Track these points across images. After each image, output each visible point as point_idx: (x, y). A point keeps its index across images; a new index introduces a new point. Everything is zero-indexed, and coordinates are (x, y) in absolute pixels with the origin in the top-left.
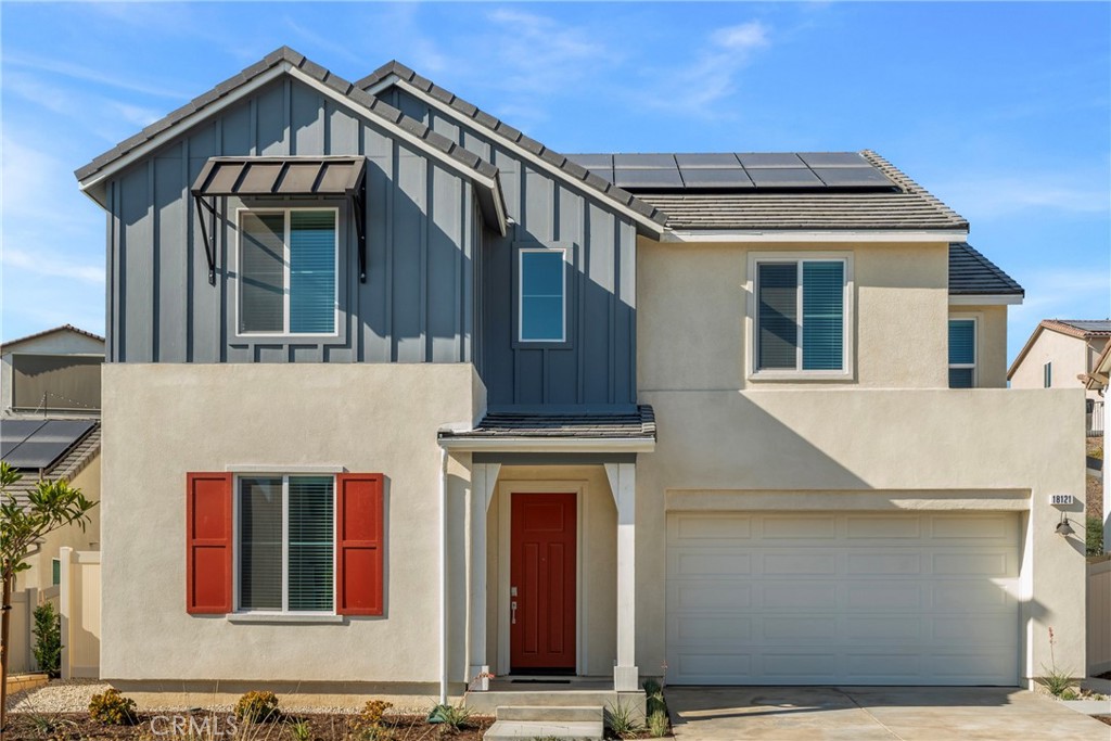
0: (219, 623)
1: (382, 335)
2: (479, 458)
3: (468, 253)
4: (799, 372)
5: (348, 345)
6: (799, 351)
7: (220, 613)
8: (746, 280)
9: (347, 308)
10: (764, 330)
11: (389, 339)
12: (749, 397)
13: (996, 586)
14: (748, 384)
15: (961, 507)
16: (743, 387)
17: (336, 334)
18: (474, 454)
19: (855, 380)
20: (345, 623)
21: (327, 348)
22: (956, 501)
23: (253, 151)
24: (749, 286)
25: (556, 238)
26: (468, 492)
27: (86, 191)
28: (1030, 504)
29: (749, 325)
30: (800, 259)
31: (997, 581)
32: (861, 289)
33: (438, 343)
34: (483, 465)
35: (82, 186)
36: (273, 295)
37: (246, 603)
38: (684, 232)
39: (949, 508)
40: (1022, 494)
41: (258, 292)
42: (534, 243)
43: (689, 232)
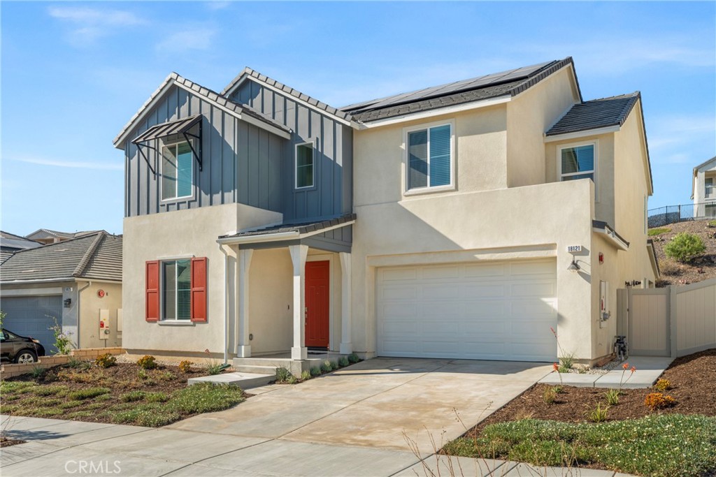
0: (155, 325)
1: (207, 194)
2: (242, 247)
3: (236, 153)
4: (429, 188)
5: (196, 200)
6: (428, 177)
7: (155, 321)
8: (402, 142)
9: (195, 184)
10: (412, 169)
11: (209, 195)
12: (403, 205)
13: (544, 303)
14: (403, 197)
15: (516, 257)
16: (400, 199)
17: (192, 196)
18: (240, 245)
19: (457, 189)
20: (194, 325)
21: (189, 202)
22: (513, 253)
23: (166, 120)
24: (404, 146)
25: (310, 136)
26: (236, 263)
27: (117, 148)
28: (555, 253)
29: (403, 168)
30: (428, 127)
31: (545, 300)
32: (459, 138)
33: (226, 194)
34: (243, 250)
35: (115, 146)
36: (173, 181)
37: (165, 317)
38: (369, 123)
39: (510, 258)
40: (551, 247)
41: (168, 180)
42: (301, 140)
43: (370, 123)
